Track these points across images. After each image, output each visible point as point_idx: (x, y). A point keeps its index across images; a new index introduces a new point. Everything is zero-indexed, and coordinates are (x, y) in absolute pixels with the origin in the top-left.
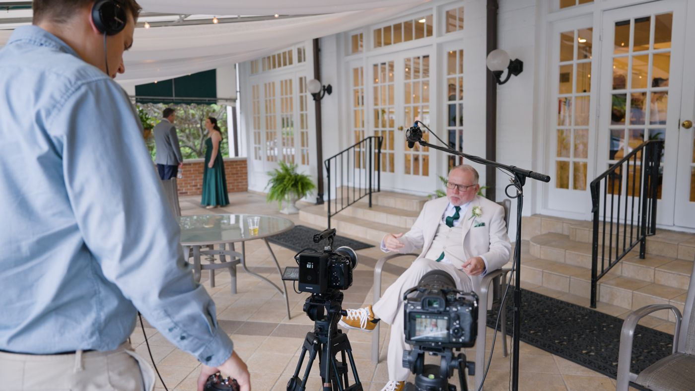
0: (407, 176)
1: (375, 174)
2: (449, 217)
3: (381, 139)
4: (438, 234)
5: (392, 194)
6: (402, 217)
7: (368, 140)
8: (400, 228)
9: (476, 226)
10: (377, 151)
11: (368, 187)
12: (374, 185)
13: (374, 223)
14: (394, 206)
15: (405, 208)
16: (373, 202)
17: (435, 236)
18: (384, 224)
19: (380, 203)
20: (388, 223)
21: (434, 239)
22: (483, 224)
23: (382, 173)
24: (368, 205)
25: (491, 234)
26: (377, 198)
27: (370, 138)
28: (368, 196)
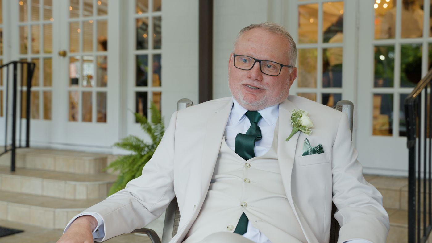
0: (73, 124)
1: (21, 124)
2: (240, 135)
3: (32, 66)
4: (217, 176)
5: (48, 150)
6: (68, 182)
7: (11, 67)
8: (65, 199)
9: (306, 154)
10: (25, 89)
11: (10, 142)
12: (20, 140)
13: (21, 194)
14: (52, 168)
15: (72, 170)
16: (18, 164)
17: (213, 181)
18: (38, 196)
19: (29, 165)
20: (45, 194)
21: (210, 189)
22: (320, 150)
23: (32, 122)
24: (9, 169)
25: (335, 172)
26: (24, 156)
27: (15, 63)
28: (8, 156)
